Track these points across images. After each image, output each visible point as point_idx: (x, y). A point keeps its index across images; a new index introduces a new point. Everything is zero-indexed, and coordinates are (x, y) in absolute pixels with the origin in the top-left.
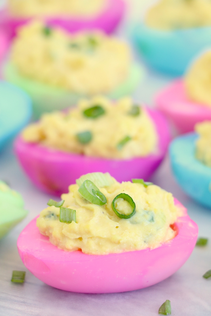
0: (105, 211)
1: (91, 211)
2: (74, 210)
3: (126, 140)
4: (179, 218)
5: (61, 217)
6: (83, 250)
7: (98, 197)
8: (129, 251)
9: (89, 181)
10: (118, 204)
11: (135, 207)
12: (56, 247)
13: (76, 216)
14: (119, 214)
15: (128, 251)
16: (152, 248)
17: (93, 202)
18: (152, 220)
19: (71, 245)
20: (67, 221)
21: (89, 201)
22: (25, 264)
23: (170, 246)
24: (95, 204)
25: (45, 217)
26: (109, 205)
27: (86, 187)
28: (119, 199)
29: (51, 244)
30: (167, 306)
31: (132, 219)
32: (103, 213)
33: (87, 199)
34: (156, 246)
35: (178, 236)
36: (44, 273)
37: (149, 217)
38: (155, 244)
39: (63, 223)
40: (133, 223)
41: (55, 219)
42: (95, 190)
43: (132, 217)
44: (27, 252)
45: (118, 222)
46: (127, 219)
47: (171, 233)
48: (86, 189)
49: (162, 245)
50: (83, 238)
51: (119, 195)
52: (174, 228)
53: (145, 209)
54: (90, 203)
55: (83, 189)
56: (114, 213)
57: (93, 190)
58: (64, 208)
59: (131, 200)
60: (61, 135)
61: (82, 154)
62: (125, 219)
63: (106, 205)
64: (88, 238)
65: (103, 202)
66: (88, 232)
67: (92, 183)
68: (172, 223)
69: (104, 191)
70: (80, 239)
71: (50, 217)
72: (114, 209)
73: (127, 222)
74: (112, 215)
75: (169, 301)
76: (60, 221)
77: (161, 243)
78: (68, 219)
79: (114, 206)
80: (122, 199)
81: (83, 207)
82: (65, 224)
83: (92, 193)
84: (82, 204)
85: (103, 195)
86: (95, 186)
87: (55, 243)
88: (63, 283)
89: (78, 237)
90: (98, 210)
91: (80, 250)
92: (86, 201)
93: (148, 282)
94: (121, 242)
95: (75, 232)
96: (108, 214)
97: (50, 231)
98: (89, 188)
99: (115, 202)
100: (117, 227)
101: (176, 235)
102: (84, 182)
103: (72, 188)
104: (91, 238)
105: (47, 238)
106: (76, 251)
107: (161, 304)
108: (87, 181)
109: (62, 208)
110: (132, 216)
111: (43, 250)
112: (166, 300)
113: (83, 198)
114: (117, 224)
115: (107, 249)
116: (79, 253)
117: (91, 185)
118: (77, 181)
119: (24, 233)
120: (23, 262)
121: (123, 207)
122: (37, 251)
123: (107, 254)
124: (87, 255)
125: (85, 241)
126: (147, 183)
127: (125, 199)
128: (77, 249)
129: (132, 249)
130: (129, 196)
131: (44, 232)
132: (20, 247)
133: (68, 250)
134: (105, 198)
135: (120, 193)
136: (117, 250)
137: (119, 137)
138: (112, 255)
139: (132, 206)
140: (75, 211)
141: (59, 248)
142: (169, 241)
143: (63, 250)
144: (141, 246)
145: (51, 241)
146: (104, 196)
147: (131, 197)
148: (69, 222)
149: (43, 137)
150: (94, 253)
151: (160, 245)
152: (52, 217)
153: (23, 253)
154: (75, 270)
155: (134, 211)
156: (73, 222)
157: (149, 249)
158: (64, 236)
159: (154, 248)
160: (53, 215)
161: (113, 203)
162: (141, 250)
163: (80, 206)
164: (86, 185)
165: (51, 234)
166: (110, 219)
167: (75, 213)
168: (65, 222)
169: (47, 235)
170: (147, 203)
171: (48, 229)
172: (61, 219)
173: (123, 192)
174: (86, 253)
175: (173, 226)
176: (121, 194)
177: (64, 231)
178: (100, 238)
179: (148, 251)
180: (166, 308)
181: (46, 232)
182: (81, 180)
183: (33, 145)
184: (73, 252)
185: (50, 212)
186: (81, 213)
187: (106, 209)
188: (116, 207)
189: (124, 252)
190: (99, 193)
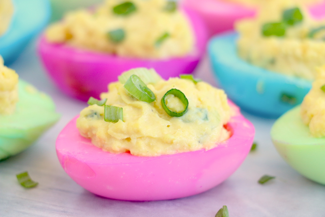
0: (154, 109)
1: (139, 109)
2: (120, 108)
3: (165, 36)
4: (232, 118)
5: (106, 116)
6: (131, 152)
7: (146, 93)
8: (183, 152)
9: (136, 76)
10: (168, 101)
11: (188, 103)
12: (101, 149)
13: (122, 114)
14: (170, 111)
15: (181, 152)
16: (207, 149)
17: (141, 99)
18: (206, 118)
19: (118, 146)
20: (113, 120)
21: (136, 97)
22: (66, 168)
23: (226, 146)
24: (143, 101)
25: (87, 116)
26: (158, 102)
27: (133, 82)
28: (169, 95)
29: (94, 146)
30: (225, 212)
31: (184, 117)
32: (152, 111)
33: (134, 96)
34: (212, 147)
35: (234, 136)
36: (88, 178)
37: (202, 115)
38: (211, 144)
39: (108, 123)
40: (185, 121)
41: (98, 118)
42: (143, 86)
43: (185, 115)
44: (68, 155)
45: (169, 120)
46: (179, 117)
47: (225, 134)
48: (133, 84)
49: (218, 145)
50: (131, 138)
51: (170, 90)
52: (228, 128)
53: (197, 107)
54: (137, 100)
55: (129, 85)
56: (164, 111)
57: (140, 85)
58: (109, 106)
59: (183, 96)
60: (90, 33)
61: (114, 54)
62: (177, 117)
63: (155, 103)
64: (138, 138)
65: (152, 98)
66: (138, 132)
67: (139, 78)
68: (225, 123)
69: (152, 88)
70: (128, 139)
71: (92, 116)
72: (164, 106)
73: (179, 120)
74: (161, 113)
75: (226, 206)
76: (105, 120)
77: (216, 144)
78: (113, 118)
79: (164, 102)
80: (173, 96)
81: (130, 105)
82: (111, 124)
83: (140, 88)
84: (128, 102)
85: (151, 91)
86: (142, 82)
87: (99, 145)
88: (109, 190)
89: (126, 137)
90: (146, 107)
91: (128, 152)
92: (132, 98)
93: (201, 187)
94: (174, 141)
95: (122, 132)
96: (157, 112)
97: (94, 132)
98: (136, 83)
99: (165, 99)
100: (168, 126)
101: (231, 136)
102: (131, 77)
103: (112, 86)
104: (141, 138)
105: (89, 140)
106: (124, 153)
107: (218, 210)
108: (134, 76)
109: (106, 106)
110: (185, 113)
111: (86, 152)
112: (223, 206)
113: (129, 94)
114: (168, 123)
115: (159, 150)
116: (127, 155)
117: (138, 80)
118: (120, 78)
119: (62, 136)
120: (64, 167)
121: (174, 104)
122: (79, 153)
123: (159, 155)
124: (137, 156)
125: (134, 141)
126: (197, 80)
127: (175, 96)
128: (125, 151)
129: (186, 150)
130: (181, 92)
131: (86, 134)
132: (60, 150)
133: (115, 152)
134: (154, 94)
135: (170, 89)
136: (170, 151)
137: (156, 34)
138: (164, 157)
139: (184, 103)
140: (122, 108)
141: (104, 150)
142: (225, 142)
143: (108, 152)
144: (196, 146)
145: (95, 142)
146: (153, 93)
147: (182, 93)
148: (116, 121)
149: (69, 36)
150: (144, 154)
151: (216, 146)
152: (95, 116)
153: (64, 156)
154: (124, 173)
155: (186, 108)
156: (120, 121)
157: (204, 149)
158: (110, 137)
159: (210, 149)
160: (96, 114)
161: (163, 99)
162: (195, 150)
163: (126, 104)
164: (132, 80)
165: (94, 135)
166: (160, 117)
167: (122, 111)
168: (110, 122)
169: (89, 136)
170: (199, 100)
171: (91, 129)
172: (106, 118)
173: (174, 88)
174: (135, 154)
175: (225, 126)
176: (172, 89)
177: (110, 131)
178: (150, 138)
179: (203, 152)
180: (224, 215)
181: (89, 133)
182: (125, 77)
183: (58, 45)
184: (121, 154)
185: (92, 111)
186: (127, 112)
187: (155, 106)
188: (166, 104)
189: (177, 153)
190: (146, 89)
